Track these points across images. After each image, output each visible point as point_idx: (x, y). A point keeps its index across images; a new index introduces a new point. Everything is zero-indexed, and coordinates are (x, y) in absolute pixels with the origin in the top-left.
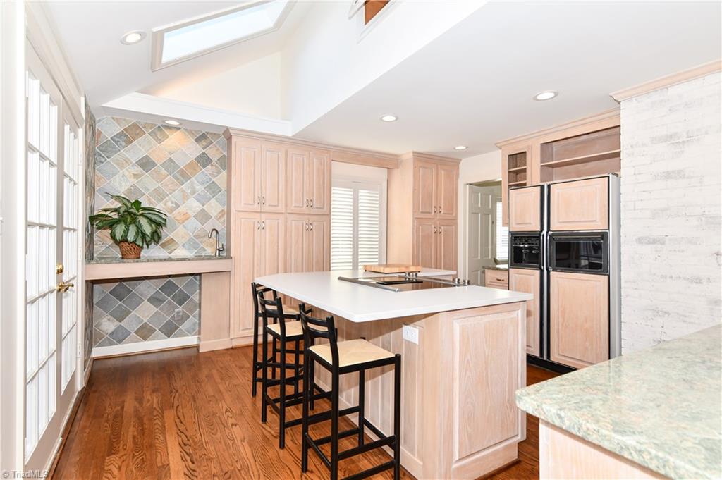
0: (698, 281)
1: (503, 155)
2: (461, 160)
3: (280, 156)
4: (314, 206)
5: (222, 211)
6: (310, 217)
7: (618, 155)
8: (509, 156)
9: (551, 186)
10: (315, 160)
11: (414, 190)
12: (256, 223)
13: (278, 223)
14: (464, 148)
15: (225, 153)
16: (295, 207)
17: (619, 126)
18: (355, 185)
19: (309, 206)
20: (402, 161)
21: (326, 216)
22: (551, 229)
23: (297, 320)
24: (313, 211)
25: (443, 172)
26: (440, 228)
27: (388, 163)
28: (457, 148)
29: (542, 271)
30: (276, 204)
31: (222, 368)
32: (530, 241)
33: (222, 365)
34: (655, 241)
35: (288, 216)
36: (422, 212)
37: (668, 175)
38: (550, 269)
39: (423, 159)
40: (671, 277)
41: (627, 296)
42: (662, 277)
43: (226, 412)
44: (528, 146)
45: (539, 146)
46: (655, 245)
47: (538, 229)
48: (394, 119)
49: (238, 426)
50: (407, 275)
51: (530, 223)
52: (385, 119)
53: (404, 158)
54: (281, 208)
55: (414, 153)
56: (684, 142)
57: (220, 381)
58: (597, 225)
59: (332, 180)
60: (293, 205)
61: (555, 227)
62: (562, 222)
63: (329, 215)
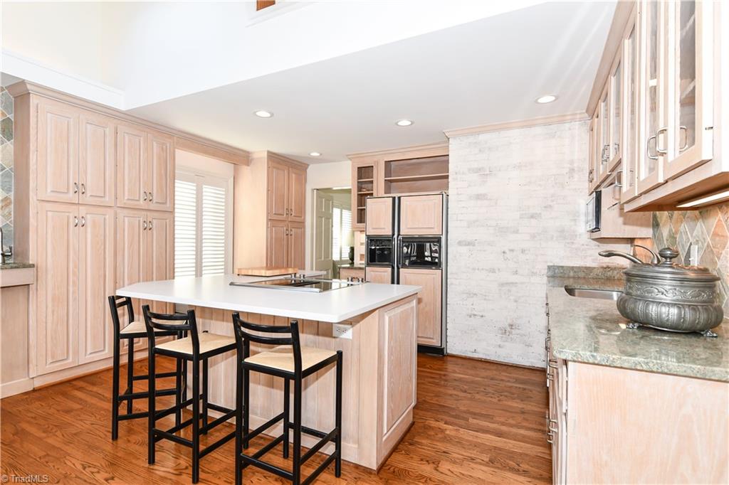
0: (493, 271)
1: (353, 166)
2: (308, 165)
3: (107, 132)
4: (154, 201)
5: (6, 199)
6: (149, 213)
7: (447, 177)
8: (358, 168)
9: (402, 198)
10: (155, 144)
11: (268, 190)
12: (71, 220)
13: (105, 219)
14: (318, 154)
15: (11, 116)
16: (128, 199)
17: (448, 155)
18: (200, 179)
19: (148, 200)
20: (252, 159)
21: (169, 212)
22: (401, 233)
23: (180, 337)
24: (152, 206)
25: (294, 175)
26: (291, 230)
27: (239, 158)
28: (312, 154)
29: (393, 268)
30: (103, 195)
31: (35, 418)
32: (383, 244)
33: (33, 415)
34: (469, 244)
35: (119, 211)
36: (275, 214)
37: (479, 197)
38: (400, 266)
39: (277, 160)
40: (478, 269)
41: (452, 284)
42: (474, 269)
43: (84, 468)
44: (375, 162)
45: (384, 163)
46: (468, 247)
47: (391, 233)
48: (268, 115)
49: (115, 479)
50: (293, 277)
51: (384, 228)
52: (258, 114)
53: (255, 156)
54: (108, 200)
55: (269, 152)
56: (487, 175)
57: (44, 435)
58: (435, 231)
59: (176, 171)
60: (126, 198)
61: (405, 231)
62: (410, 227)
63: (172, 212)
